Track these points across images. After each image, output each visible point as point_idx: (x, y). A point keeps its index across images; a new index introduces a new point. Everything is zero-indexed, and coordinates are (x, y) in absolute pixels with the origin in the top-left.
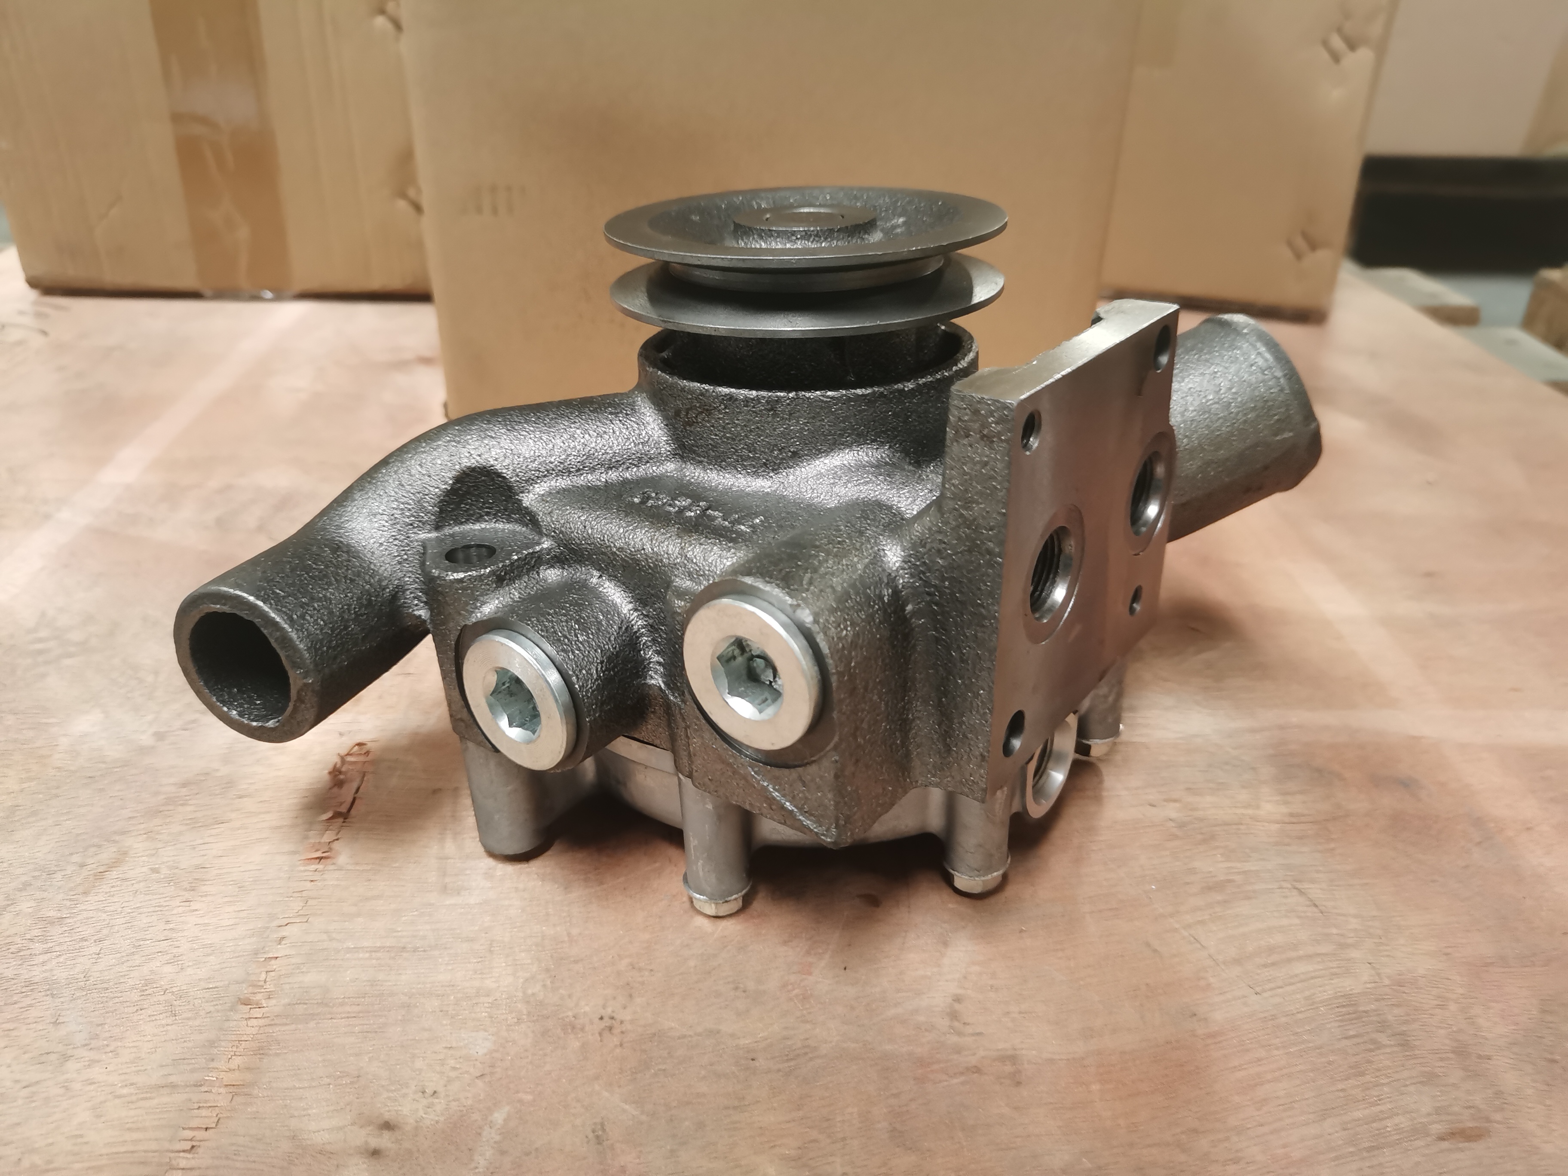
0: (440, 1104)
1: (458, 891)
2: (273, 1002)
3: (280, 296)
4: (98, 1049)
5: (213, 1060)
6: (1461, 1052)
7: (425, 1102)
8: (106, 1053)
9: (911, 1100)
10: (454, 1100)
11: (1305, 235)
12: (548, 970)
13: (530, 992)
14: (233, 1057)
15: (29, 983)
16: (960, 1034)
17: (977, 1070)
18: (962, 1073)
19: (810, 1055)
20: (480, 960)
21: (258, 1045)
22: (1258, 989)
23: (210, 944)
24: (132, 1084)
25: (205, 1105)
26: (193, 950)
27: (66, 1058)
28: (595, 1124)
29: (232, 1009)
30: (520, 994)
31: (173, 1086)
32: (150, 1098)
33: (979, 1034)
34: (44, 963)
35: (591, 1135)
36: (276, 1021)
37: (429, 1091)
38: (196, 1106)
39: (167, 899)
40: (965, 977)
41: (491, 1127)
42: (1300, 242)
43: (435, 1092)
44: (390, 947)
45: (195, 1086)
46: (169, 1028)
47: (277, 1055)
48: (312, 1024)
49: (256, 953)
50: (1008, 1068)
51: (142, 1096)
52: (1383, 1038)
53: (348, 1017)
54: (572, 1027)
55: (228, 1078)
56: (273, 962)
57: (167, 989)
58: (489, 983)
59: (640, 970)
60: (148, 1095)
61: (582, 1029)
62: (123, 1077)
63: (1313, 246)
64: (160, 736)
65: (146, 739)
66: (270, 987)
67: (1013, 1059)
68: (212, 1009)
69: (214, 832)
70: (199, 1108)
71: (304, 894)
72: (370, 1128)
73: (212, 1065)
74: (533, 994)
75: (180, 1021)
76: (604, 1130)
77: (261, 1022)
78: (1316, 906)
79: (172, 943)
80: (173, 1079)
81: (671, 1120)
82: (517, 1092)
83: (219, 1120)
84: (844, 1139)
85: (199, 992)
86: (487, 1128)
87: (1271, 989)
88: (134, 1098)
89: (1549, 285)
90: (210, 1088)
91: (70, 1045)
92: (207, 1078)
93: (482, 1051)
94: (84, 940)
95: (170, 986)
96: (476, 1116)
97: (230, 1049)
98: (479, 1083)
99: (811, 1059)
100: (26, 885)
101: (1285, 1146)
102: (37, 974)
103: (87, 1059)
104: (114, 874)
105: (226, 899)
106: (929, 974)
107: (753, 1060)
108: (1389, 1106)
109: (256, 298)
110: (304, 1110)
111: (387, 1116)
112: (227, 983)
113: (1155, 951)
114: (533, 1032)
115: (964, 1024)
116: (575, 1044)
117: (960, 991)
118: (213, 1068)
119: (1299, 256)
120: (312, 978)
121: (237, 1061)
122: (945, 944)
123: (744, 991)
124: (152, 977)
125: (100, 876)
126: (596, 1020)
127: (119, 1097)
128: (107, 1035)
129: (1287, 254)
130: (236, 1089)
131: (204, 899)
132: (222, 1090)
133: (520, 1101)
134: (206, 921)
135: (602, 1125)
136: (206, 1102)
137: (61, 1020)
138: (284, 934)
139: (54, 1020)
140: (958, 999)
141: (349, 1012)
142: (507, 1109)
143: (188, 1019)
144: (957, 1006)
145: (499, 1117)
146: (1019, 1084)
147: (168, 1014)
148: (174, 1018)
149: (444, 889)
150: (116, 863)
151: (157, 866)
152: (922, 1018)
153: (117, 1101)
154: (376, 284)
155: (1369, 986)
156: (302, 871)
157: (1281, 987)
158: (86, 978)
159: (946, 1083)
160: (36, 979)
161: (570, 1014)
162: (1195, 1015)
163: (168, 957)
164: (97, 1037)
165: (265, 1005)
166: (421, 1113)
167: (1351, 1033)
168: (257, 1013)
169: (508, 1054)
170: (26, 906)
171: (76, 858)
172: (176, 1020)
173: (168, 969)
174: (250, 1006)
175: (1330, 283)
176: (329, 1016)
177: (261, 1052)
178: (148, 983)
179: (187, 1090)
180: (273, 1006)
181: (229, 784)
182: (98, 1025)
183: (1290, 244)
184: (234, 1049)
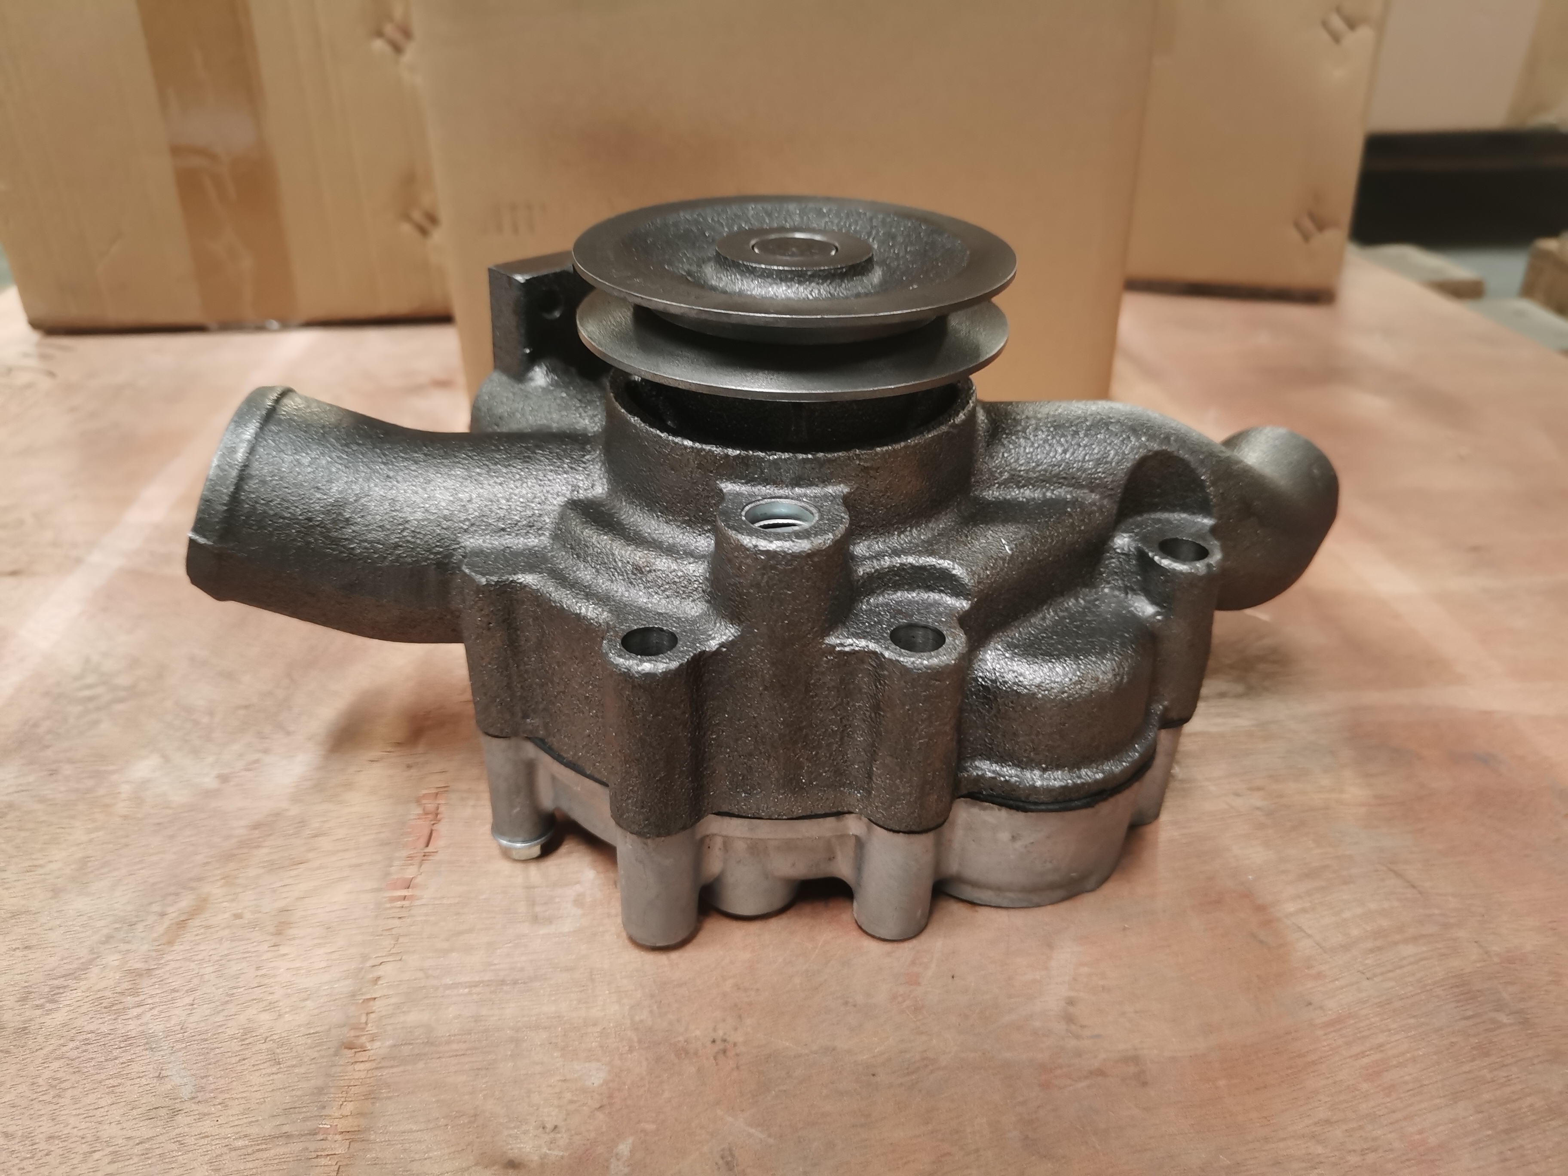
0: (563, 1139)
1: (550, 920)
2: (377, 1044)
3: (286, 325)
4: (206, 1101)
5: (324, 1107)
7: (547, 1138)
8: (214, 1105)
9: (1039, 1107)
10: (577, 1134)
11: (1312, 217)
12: (652, 996)
13: (637, 1018)
14: (345, 1103)
15: (126, 1038)
16: (1078, 1037)
17: (1100, 1072)
18: (1086, 1077)
19: (930, 1067)
20: (583, 988)
21: (368, 1089)
22: (1368, 975)
23: (306, 988)
24: (246, 1136)
25: (323, 1154)
26: (288, 996)
27: (175, 1113)
28: (723, 1150)
29: (337, 1054)
30: (628, 1022)
31: (288, 1136)
32: (266, 1149)
33: (1098, 1036)
34: (138, 1017)
35: (721, 1162)
36: (383, 1064)
37: (549, 1126)
38: (314, 1155)
39: (255, 944)
40: (1075, 979)
41: (618, 1160)
42: (1308, 224)
43: (556, 1127)
44: (489, 981)
45: (310, 1134)
46: (275, 1077)
47: (389, 1098)
48: (421, 1065)
49: (353, 995)
50: (1132, 1069)
51: (258, 1147)
52: (1504, 1018)
53: (456, 1056)
54: (683, 1052)
55: (342, 1125)
56: (372, 1003)
57: (267, 1037)
58: (595, 1012)
59: (746, 990)
60: (264, 1146)
61: (696, 1054)
62: (236, 1129)
63: (1321, 225)
64: (224, 779)
65: (209, 782)
66: (372, 1029)
67: (1135, 1059)
68: (316, 1055)
69: (293, 873)
70: (317, 1157)
71: (394, 931)
72: (495, 1167)
73: (324, 1112)
74: (641, 1021)
75: (285, 1069)
76: (733, 1156)
77: (368, 1065)
78: (1414, 887)
79: (266, 989)
80: (286, 1128)
81: (800, 1142)
82: (639, 1122)
83: (340, 1168)
84: (977, 1150)
85: (300, 1038)
86: (613, 1160)
87: (1382, 974)
88: (250, 1150)
89: (1547, 255)
90: (325, 1136)
91: (176, 1099)
92: (321, 1126)
93: (597, 1082)
94: (174, 991)
95: (270, 1033)
96: (600, 1149)
97: (341, 1095)
98: (600, 1116)
99: (932, 1072)
100: (109, 938)
101: (1420, 1132)
102: (133, 1027)
103: (197, 1112)
104: (196, 922)
105: (316, 941)
106: (1038, 977)
107: (874, 1075)
108: (1519, 1087)
109: (260, 328)
110: (425, 1153)
111: (511, 1155)
112: (327, 1027)
113: (1261, 942)
114: (647, 1059)
115: (1081, 1026)
116: (690, 1069)
117: (1073, 994)
118: (326, 1116)
119: (1306, 237)
120: (414, 1017)
121: (349, 1108)
122: (1050, 946)
123: (855, 1006)
124: (250, 1025)
125: (182, 924)
126: (709, 1044)
127: (235, 1149)
128: (213, 1087)
129: (1295, 236)
130: (354, 1136)
131: (292, 942)
132: (338, 1137)
133: (643, 1131)
134: (298, 965)
135: (730, 1150)
136: (324, 1150)
137: (164, 1073)
138: (379, 973)
139: (157, 1074)
140: (1071, 1002)
141: (457, 1050)
142: (630, 1140)
143: (293, 1066)
144: (1071, 1009)
145: (624, 1148)
146: (1144, 1084)
147: (272, 1063)
148: (278, 1067)
149: (535, 919)
150: (197, 910)
151: (240, 911)
152: (1037, 1024)
153: (233, 1153)
154: (383, 308)
155: (1478, 965)
156: (389, 908)
157: (1390, 971)
158: (184, 1029)
159: (1071, 1088)
160: (133, 1034)
161: (681, 1038)
162: (1310, 1004)
163: (265, 1003)
164: (202, 1089)
165: (369, 1048)
166: (545, 1150)
167: (1470, 1013)
168: (362, 1056)
169: (624, 1084)
170: (112, 959)
171: (156, 908)
172: (280, 1068)
173: (265, 1016)
174: (353, 1051)
175: (1338, 264)
176: (438, 1055)
177: (371, 1096)
178: (247, 1031)
179: (303, 1139)
180: (378, 1048)
182: (202, 1078)
183: (1297, 225)
184: (345, 1095)
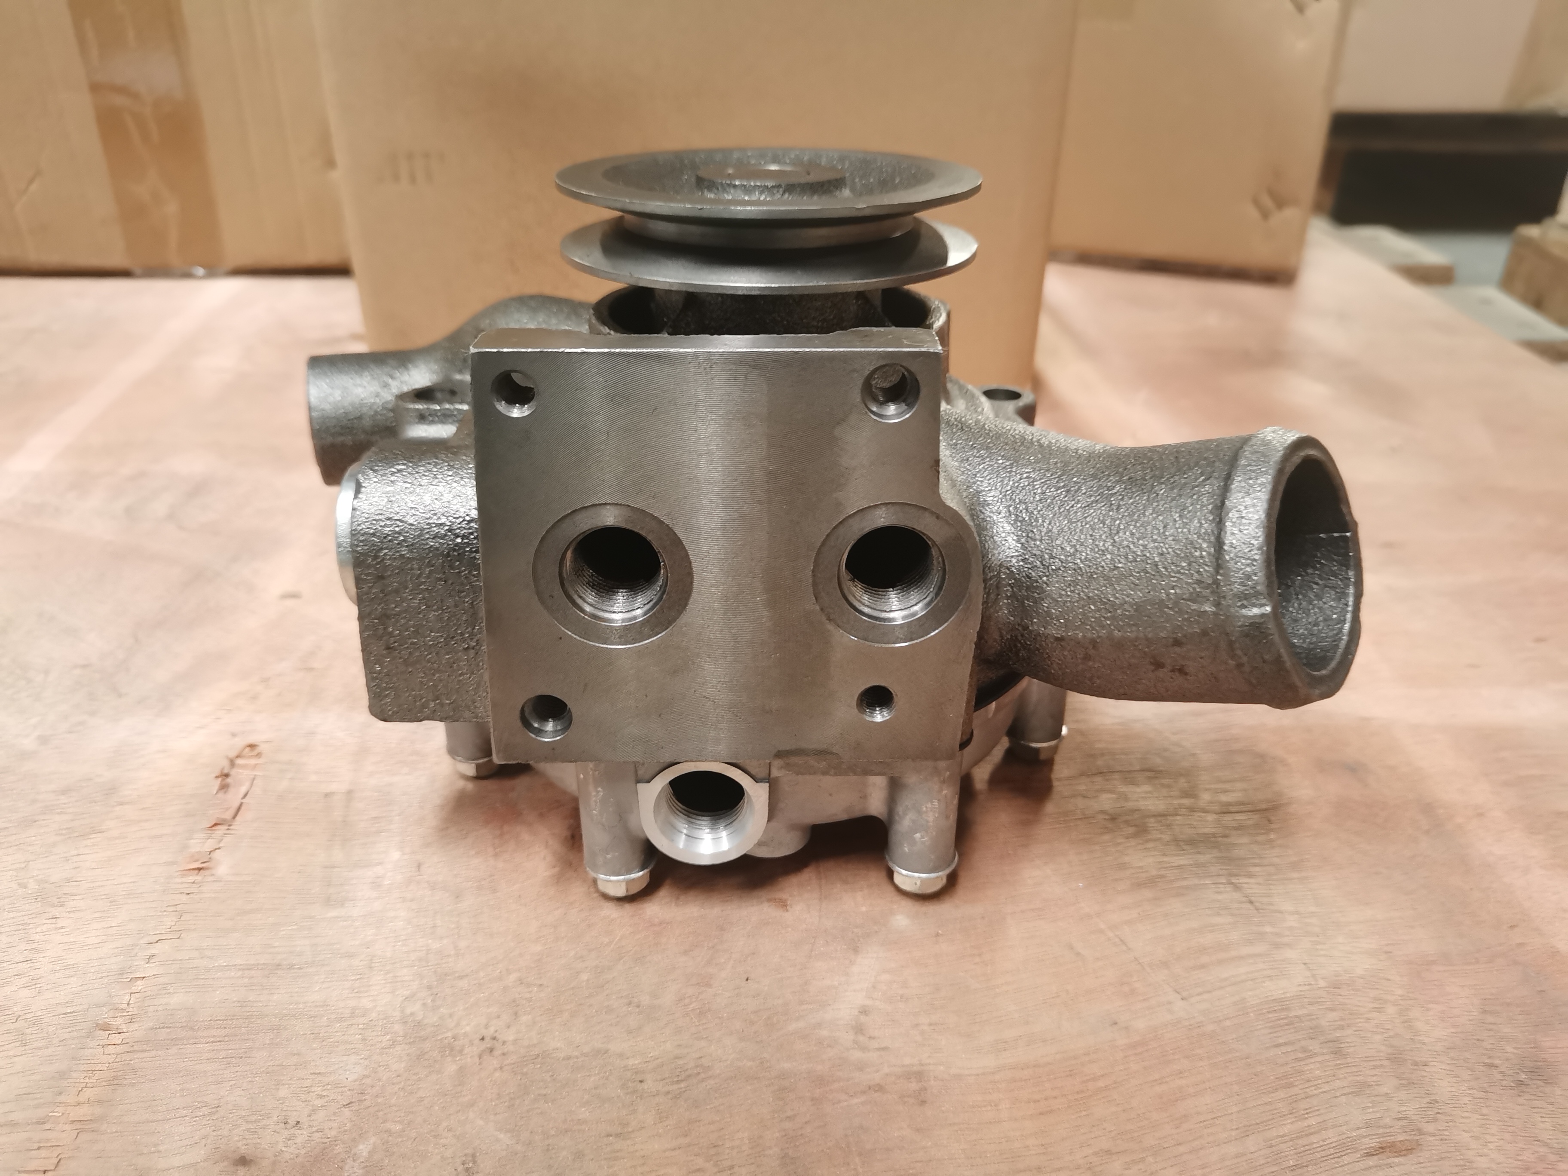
0: (301, 1136)
1: (341, 903)
2: (135, 1026)
3: (212, 272)
5: (60, 1094)
6: (1396, 1058)
7: (286, 1133)
9: (806, 1123)
10: (317, 1131)
11: (1272, 194)
12: (429, 987)
13: (408, 1011)
14: (85, 1089)
16: (864, 1049)
17: (880, 1088)
18: (864, 1093)
19: (703, 1076)
20: (358, 977)
21: (113, 1074)
22: (1185, 994)
23: (74, 965)
25: (46, 1145)
26: (54, 971)
28: (466, 1155)
29: (90, 1035)
30: (397, 1014)
31: (13, 1125)
33: (885, 1049)
35: (460, 1168)
36: (136, 1048)
37: (292, 1122)
38: (36, 1146)
39: (33, 916)
40: (874, 987)
41: (354, 1161)
42: (1267, 202)
43: (298, 1122)
44: (264, 964)
45: (38, 1123)
46: (16, 1059)
47: (132, 1085)
48: (173, 1050)
49: (122, 973)
50: (914, 1086)
52: (1316, 1047)
53: (213, 1042)
54: (450, 1049)
55: (75, 1113)
56: (139, 982)
57: (20, 1016)
58: (366, 1003)
59: (529, 985)
61: (461, 1051)
63: (1281, 203)
64: (43, 740)
65: (28, 743)
66: (133, 1010)
67: (919, 1075)
68: (67, 1036)
69: (88, 842)
70: (41, 1146)
71: (179, 908)
72: (225, 1163)
73: (62, 1098)
74: (412, 1014)
75: (30, 1051)
76: (474, 1162)
77: (119, 1049)
78: (1251, 902)
79: (32, 965)
80: (14, 1116)
81: (548, 1150)
82: (384, 1122)
83: (60, 1160)
84: (731, 1167)
85: (55, 1017)
86: (350, 1161)
87: (1198, 995)
89: (1528, 243)
90: (53, 1125)
92: (50, 1114)
93: (352, 1077)
95: (24, 1012)
96: (339, 1149)
97: (82, 1081)
98: (346, 1112)
99: (703, 1080)
105: (96, 915)
106: (836, 983)
107: (641, 1082)
108: (1317, 1120)
109: (187, 275)
111: (243, 1150)
112: (86, 1006)
113: (1078, 954)
114: (408, 1055)
115: (870, 1037)
116: (451, 1068)
117: (868, 1002)
118: (60, 1103)
119: (1265, 215)
120: (177, 999)
121: (87, 1094)
122: (856, 950)
123: (638, 1006)
124: (4, 1003)
126: (477, 1042)
129: (1253, 213)
130: (82, 1126)
131: (71, 915)
132: (68, 1127)
133: (388, 1131)
134: (72, 940)
135: (474, 1156)
136: (48, 1140)
138: (153, 951)
140: (864, 1011)
141: (214, 1036)
142: (373, 1140)
143: (40, 1048)
144: (863, 1018)
145: (363, 1149)
146: (923, 1102)
147: (18, 1044)
148: (23, 1048)
149: (328, 902)
151: (25, 881)
152: (824, 1033)
154: (311, 258)
155: (1301, 988)
156: (178, 883)
157: (1209, 992)
159: (845, 1103)
161: (449, 1034)
162: (1116, 1023)
163: (23, 980)
165: (125, 1030)
166: (281, 1146)
167: (1281, 1041)
168: (117, 1039)
169: (379, 1080)
172: (25, 1050)
173: (25, 993)
174: (109, 1032)
175: (1299, 241)
176: (192, 1041)
177: (115, 1082)
179: (29, 1128)
180: (136, 1031)
181: (111, 790)
183: (1256, 202)
184: (87, 1080)
